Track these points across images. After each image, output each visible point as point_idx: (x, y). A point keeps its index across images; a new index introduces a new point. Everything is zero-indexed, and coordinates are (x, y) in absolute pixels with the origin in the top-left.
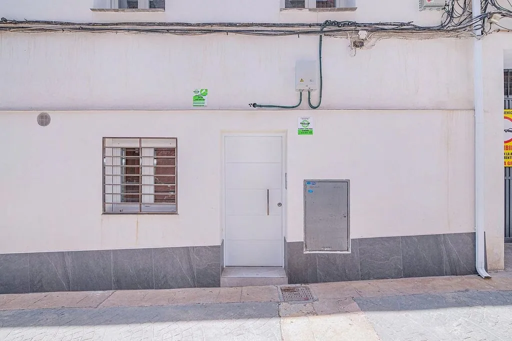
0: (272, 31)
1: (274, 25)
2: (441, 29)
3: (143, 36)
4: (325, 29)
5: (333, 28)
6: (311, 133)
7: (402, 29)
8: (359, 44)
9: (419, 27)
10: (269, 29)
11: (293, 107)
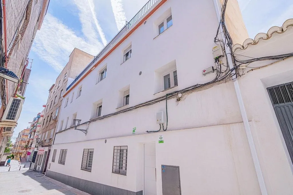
0: (152, 103)
1: (153, 100)
2: (215, 81)
3: (124, 113)
4: (168, 97)
5: (170, 96)
6: (163, 142)
7: (196, 88)
8: (179, 100)
9: (203, 85)
10: (151, 102)
11: (158, 131)
